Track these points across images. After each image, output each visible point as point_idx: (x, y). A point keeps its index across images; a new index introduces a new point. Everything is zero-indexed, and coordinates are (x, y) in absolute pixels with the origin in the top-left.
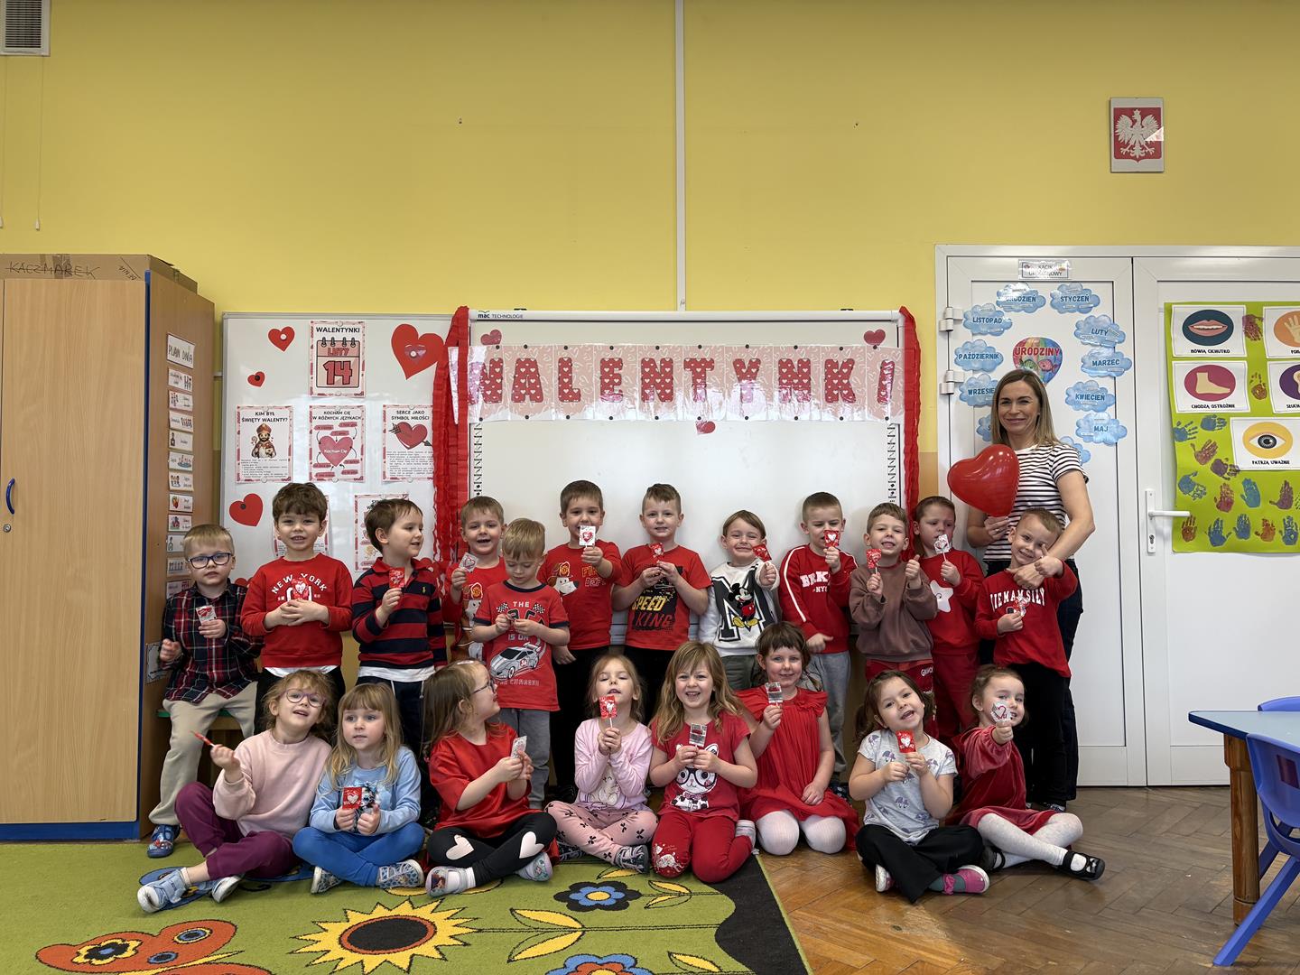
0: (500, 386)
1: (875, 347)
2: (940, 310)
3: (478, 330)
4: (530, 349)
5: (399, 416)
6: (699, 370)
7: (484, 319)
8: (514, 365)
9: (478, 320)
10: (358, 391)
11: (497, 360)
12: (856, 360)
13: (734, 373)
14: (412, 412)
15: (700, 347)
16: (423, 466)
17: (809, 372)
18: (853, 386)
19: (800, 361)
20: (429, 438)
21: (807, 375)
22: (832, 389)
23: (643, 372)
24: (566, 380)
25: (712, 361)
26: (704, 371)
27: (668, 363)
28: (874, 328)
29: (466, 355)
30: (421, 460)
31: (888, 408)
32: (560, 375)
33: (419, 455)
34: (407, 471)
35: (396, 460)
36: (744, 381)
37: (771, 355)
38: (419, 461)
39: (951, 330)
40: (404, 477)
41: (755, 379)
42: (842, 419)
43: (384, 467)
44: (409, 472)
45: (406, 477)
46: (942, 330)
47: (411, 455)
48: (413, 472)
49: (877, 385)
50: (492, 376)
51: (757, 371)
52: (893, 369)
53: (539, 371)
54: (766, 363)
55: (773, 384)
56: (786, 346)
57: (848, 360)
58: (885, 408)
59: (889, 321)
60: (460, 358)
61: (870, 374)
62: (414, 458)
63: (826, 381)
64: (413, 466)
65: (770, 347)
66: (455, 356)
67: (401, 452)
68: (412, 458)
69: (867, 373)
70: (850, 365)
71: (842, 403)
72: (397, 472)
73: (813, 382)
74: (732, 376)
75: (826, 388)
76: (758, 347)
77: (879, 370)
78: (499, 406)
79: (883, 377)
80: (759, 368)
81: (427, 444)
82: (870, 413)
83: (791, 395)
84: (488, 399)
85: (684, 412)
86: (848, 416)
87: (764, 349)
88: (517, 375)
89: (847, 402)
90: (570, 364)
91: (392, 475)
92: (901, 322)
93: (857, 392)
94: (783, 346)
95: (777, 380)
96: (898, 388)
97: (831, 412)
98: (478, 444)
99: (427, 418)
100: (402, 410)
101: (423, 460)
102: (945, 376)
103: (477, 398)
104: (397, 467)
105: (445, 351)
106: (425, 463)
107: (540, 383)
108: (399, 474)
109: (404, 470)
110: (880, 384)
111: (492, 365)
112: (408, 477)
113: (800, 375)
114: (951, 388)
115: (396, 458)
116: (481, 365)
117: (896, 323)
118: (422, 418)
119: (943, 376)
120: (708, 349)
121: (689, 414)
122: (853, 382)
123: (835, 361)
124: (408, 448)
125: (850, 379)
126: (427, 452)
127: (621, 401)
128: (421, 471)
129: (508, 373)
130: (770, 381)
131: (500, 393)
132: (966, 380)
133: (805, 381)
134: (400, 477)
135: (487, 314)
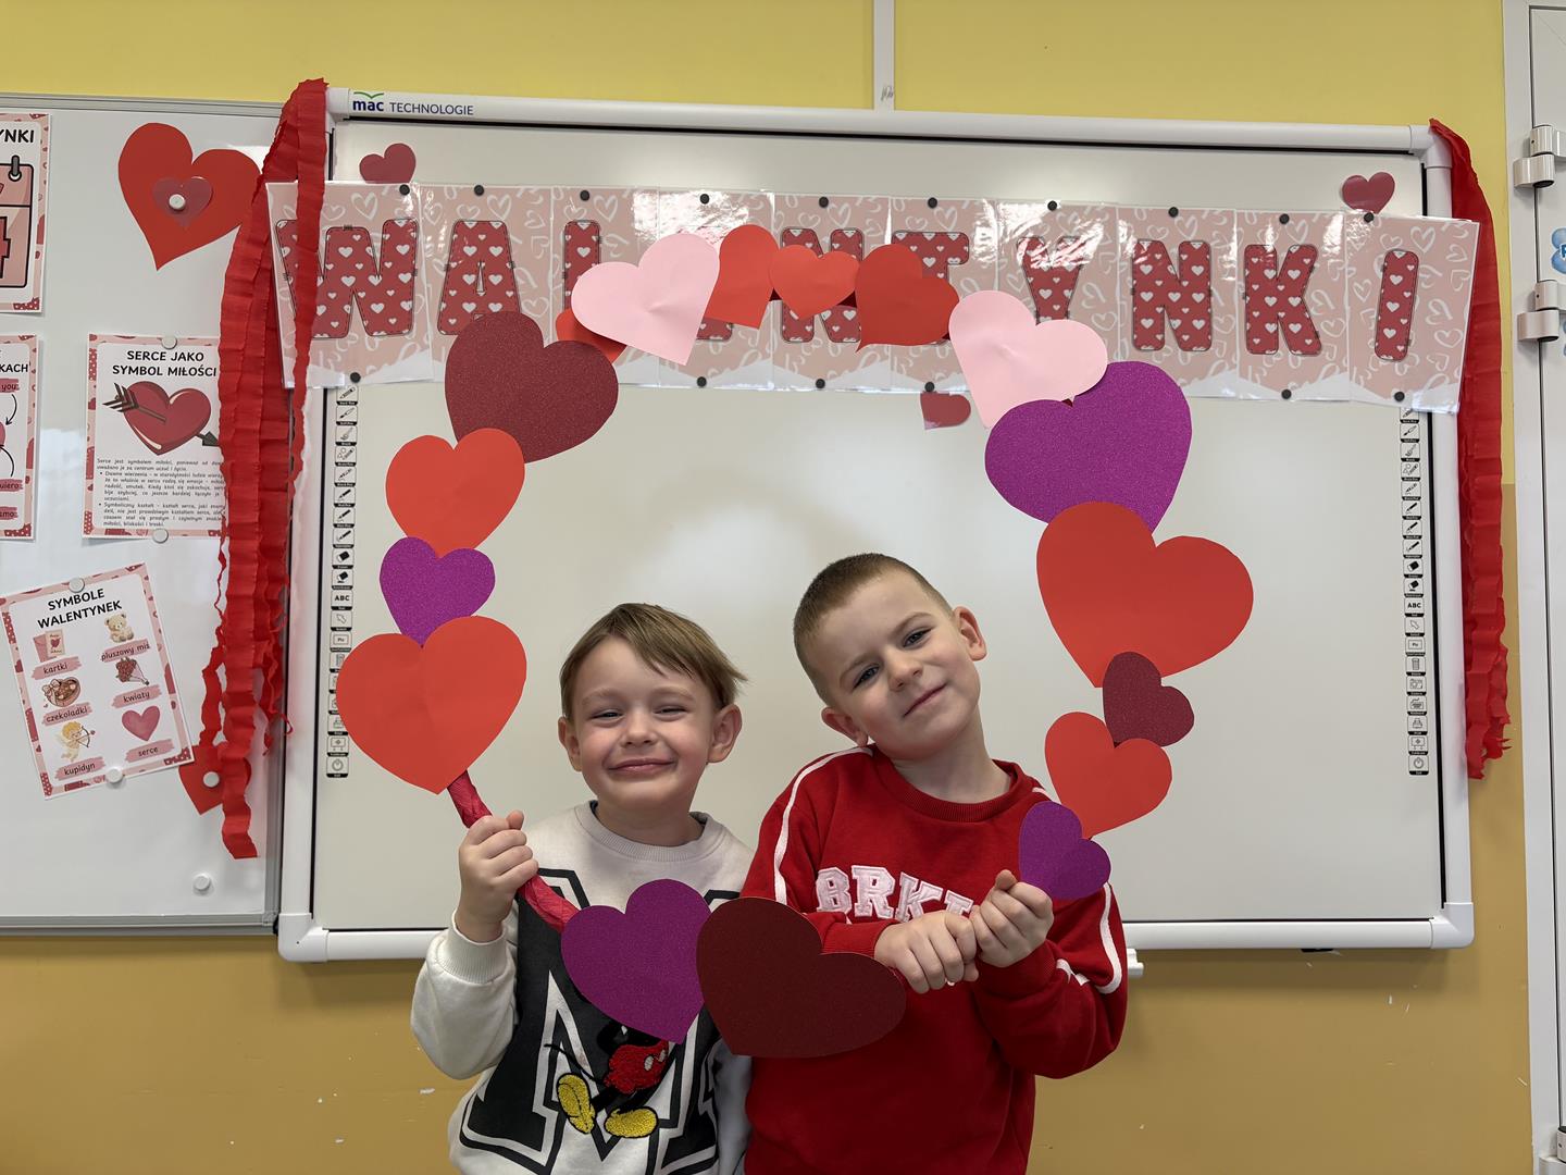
0: (408, 292)
1: (1369, 218)
2: (1518, 133)
3: (352, 150)
4: (491, 197)
5: (134, 364)
6: (930, 262)
7: (367, 115)
8: (447, 236)
9: (353, 118)
10: (25, 296)
11: (402, 224)
12: (1321, 249)
13: (1021, 271)
14: (170, 355)
15: (933, 203)
16: (194, 500)
17: (1207, 275)
18: (1312, 311)
19: (1185, 247)
20: (212, 427)
21: (1203, 284)
22: (1263, 320)
25: (964, 240)
26: (943, 266)
27: (851, 243)
28: (1368, 168)
29: (318, 205)
30: (190, 485)
31: (1402, 371)
32: (568, 266)
33: (184, 472)
34: (154, 512)
35: (124, 484)
36: (1046, 294)
37: (1111, 230)
38: (186, 485)
39: (1549, 183)
40: (144, 527)
41: (1072, 287)
42: (1287, 395)
43: (89, 501)
44: (159, 515)
45: (148, 527)
46: (1524, 182)
47: (165, 472)
48: (170, 515)
49: (1372, 313)
50: (388, 265)
51: (1079, 267)
52: (1415, 272)
53: (513, 253)
54: (1099, 248)
55: (1119, 303)
56: (1151, 208)
57: (1301, 247)
58: (1397, 370)
59: (1405, 153)
60: (298, 211)
61: (1356, 284)
62: (173, 478)
63: (1248, 298)
64: (171, 500)
65: (1110, 210)
66: (285, 207)
67: (139, 462)
68: (164, 478)
69: (1349, 279)
70: (1307, 261)
71: (1286, 357)
72: (124, 516)
73: (1216, 301)
74: (1016, 279)
75: (1249, 318)
76: (1080, 209)
77: (1380, 275)
78: (403, 344)
79: (1388, 292)
80: (1083, 262)
81: (208, 441)
82: (1358, 382)
83: (1162, 332)
84: (374, 325)
85: (892, 369)
86: (1303, 387)
87: (1094, 213)
88: (453, 265)
89: (1299, 352)
90: (594, 238)
91: (110, 523)
92: (1436, 157)
93: (1323, 328)
94: (1143, 208)
95: (1129, 292)
96: (1428, 320)
97: (1261, 377)
98: (346, 444)
99: (209, 372)
100: (143, 349)
101: (196, 485)
102: (1530, 296)
103: (346, 321)
104: (126, 502)
105: (259, 194)
106: (203, 491)
107: (513, 286)
108: (131, 521)
109: (144, 509)
110: (1382, 309)
111: (388, 236)
112: (155, 528)
113: (1185, 283)
114: (1553, 328)
115: (123, 477)
116: (359, 237)
117: (1420, 158)
118: (193, 372)
119: (1526, 296)
120: (953, 209)
121: (904, 376)
122: (1313, 302)
123: (1270, 250)
124: (158, 452)
125: (1306, 297)
126: (210, 463)
127: (727, 336)
128: (192, 512)
129: (428, 259)
130: (1110, 294)
131: (408, 310)
133: (1198, 297)
134: (132, 527)
135: (375, 100)
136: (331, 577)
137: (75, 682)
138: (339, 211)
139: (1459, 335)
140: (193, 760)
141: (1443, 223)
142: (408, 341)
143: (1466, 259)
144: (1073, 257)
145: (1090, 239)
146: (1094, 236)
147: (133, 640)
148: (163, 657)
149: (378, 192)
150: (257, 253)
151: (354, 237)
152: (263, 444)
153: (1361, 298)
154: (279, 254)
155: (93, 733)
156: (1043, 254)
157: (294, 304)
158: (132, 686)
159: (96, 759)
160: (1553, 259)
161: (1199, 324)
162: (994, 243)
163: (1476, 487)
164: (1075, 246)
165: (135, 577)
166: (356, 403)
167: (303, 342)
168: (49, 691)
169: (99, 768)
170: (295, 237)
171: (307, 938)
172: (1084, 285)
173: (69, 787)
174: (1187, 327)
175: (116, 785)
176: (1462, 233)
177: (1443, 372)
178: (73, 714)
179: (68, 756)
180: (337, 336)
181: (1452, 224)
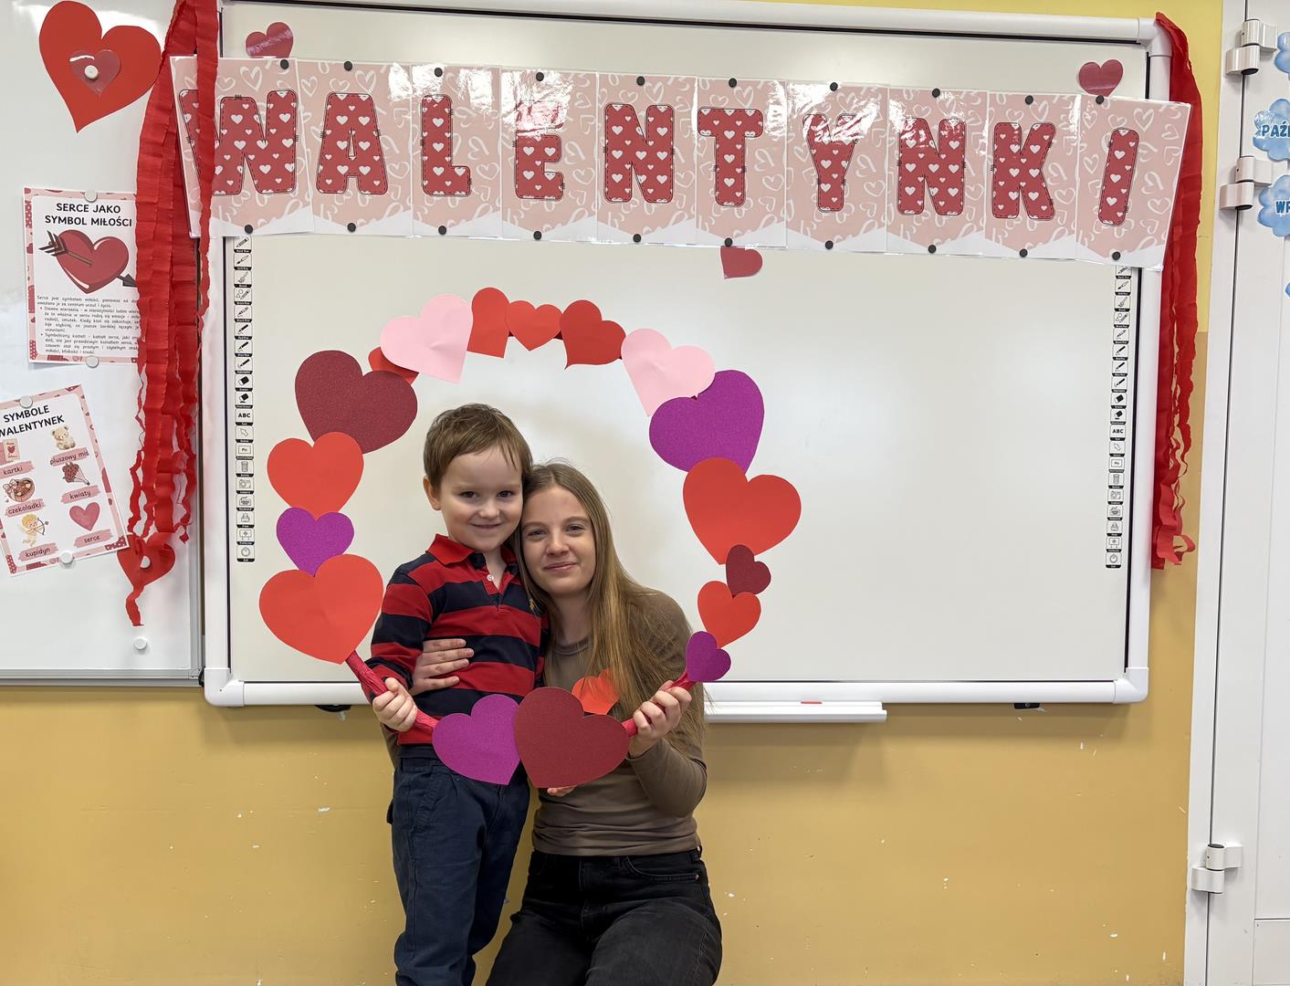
0: (290, 155)
1: (1100, 101)
2: (1231, 26)
3: (240, 23)
4: (359, 72)
5: (63, 214)
6: (730, 134)
8: (322, 107)
11: (283, 95)
12: (1059, 126)
13: (806, 144)
14: (92, 207)
15: (733, 83)
16: (118, 332)
17: (962, 149)
18: (1048, 181)
19: (945, 124)
20: (130, 270)
21: (958, 157)
22: (1007, 189)
23: (608, 133)
24: (438, 147)
25: (759, 116)
26: (740, 138)
27: (663, 117)
28: (1101, 55)
29: (213, 77)
30: (115, 319)
31: (1119, 234)
32: (425, 134)
33: (109, 309)
34: (85, 342)
35: (60, 318)
36: (826, 164)
37: (884, 111)
38: (111, 319)
39: (1255, 71)
40: (79, 355)
41: (848, 159)
42: (1023, 253)
43: (33, 331)
45: (83, 355)
46: (1233, 70)
47: (91, 308)
48: (99, 344)
49: (1099, 183)
50: (273, 131)
51: (854, 142)
52: (1135, 148)
53: (379, 123)
54: (873, 125)
55: (887, 173)
56: (917, 89)
57: (1042, 125)
59: (1133, 42)
60: (198, 82)
61: (1086, 158)
62: (100, 314)
63: (995, 170)
64: (98, 331)
65: (883, 91)
66: (186, 78)
67: (71, 299)
68: (94, 313)
69: (1081, 154)
70: (1046, 137)
71: (1025, 221)
72: (62, 344)
73: (969, 172)
74: (802, 151)
75: (995, 187)
76: (857, 90)
77: (1107, 150)
78: (289, 201)
79: (1113, 165)
80: (859, 138)
81: (127, 282)
82: (1083, 243)
83: (923, 198)
84: (263, 184)
85: (697, 226)
86: (1037, 247)
87: (869, 93)
88: (328, 132)
89: (1035, 217)
90: (447, 110)
91: (51, 351)
92: (1159, 47)
93: (1057, 197)
94: (911, 89)
95: (896, 163)
96: (1143, 190)
97: (1003, 238)
98: (243, 286)
99: (126, 223)
100: (69, 201)
101: (119, 319)
102: (1231, 174)
103: (239, 179)
104: (62, 333)
105: (166, 69)
106: (126, 325)
107: (380, 152)
108: (67, 349)
109: (76, 339)
110: (1107, 180)
111: (272, 106)
112: (87, 355)
113: (943, 156)
114: (1248, 195)
115: (59, 312)
116: (248, 106)
117: (1146, 47)
118: (112, 222)
119: (1229, 171)
120: (750, 88)
121: (707, 232)
122: (1049, 173)
123: (1016, 128)
124: (87, 291)
125: (1044, 169)
126: (130, 301)
127: (559, 196)
128: (117, 342)
129: (307, 126)
130: (880, 167)
131: (291, 171)
132: (1276, 180)
133: (954, 168)
134: (69, 354)
136: (235, 398)
137: (29, 482)
138: (230, 82)
139: (1167, 203)
140: (128, 546)
141: (1161, 106)
142: (292, 198)
143: (1177, 137)
144: (850, 132)
145: (865, 116)
146: (870, 112)
147: (75, 448)
148: (100, 462)
149: (262, 66)
150: (166, 119)
151: (244, 105)
152: (174, 286)
153: (1090, 170)
154: (183, 120)
155: (47, 523)
156: (825, 129)
157: (196, 164)
158: (76, 486)
159: (50, 544)
160: (1254, 138)
161: (953, 192)
162: (783, 120)
164: (852, 122)
165: (74, 396)
166: (250, 251)
167: (206, 197)
168: (9, 488)
169: (54, 552)
170: (196, 106)
171: (223, 689)
172: (857, 157)
173: (31, 567)
174: (943, 194)
175: (68, 565)
176: (1176, 114)
177: (1153, 235)
178: (30, 508)
179: (28, 541)
180: (232, 193)
181: (1168, 106)
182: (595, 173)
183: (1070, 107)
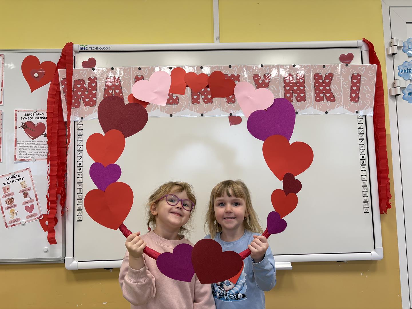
0: (95, 95)
1: (347, 65)
2: (387, 40)
3: (81, 59)
4: (116, 70)
5: (26, 117)
7: (84, 51)
8: (104, 81)
9: (80, 52)
11: (93, 78)
12: (334, 74)
13: (254, 83)
14: (35, 114)
15: (230, 66)
16: (42, 151)
17: (304, 82)
18: (332, 90)
20: (46, 132)
21: (303, 84)
22: (320, 93)
25: (239, 76)
28: (346, 52)
29: (72, 74)
30: (41, 147)
31: (357, 105)
33: (39, 144)
35: (24, 148)
37: (278, 72)
39: (396, 53)
41: (268, 87)
42: (326, 113)
43: (15, 152)
44: (33, 155)
45: (31, 158)
46: (389, 53)
47: (34, 144)
48: (36, 155)
49: (349, 90)
50: (90, 89)
51: (269, 82)
52: (360, 79)
53: (122, 84)
54: (275, 76)
55: (280, 90)
57: (329, 73)
58: (356, 105)
59: (356, 47)
60: (67, 76)
61: (344, 83)
62: (36, 146)
64: (36, 151)
65: (277, 66)
66: (63, 75)
67: (28, 142)
69: (342, 81)
70: (331, 77)
71: (326, 103)
72: (25, 155)
73: (306, 88)
75: (315, 93)
76: (269, 66)
77: (351, 80)
79: (353, 84)
80: (270, 80)
81: (45, 136)
82: (346, 109)
83: (292, 97)
84: (87, 104)
85: (221, 110)
86: (331, 111)
87: (273, 67)
88: (106, 88)
89: (329, 101)
91: (21, 158)
92: (364, 48)
93: (336, 96)
94: (286, 65)
95: (283, 87)
96: (364, 91)
97: (319, 108)
98: (80, 135)
99: (45, 118)
100: (28, 113)
101: (43, 147)
102: (392, 84)
103: (79, 103)
104: (24, 152)
105: (57, 72)
106: (44, 149)
107: (122, 93)
108: (26, 157)
109: (29, 154)
110: (351, 89)
111: (89, 81)
112: (32, 158)
113: (298, 84)
114: (399, 91)
115: (24, 146)
116: (82, 82)
117: (360, 49)
118: (41, 118)
119: (391, 84)
120: (236, 68)
121: (224, 112)
122: (332, 88)
123: (320, 75)
124: (33, 139)
125: (331, 87)
126: (46, 141)
127: (177, 103)
128: (41, 154)
129: (100, 87)
130: (278, 88)
131: (95, 100)
132: (407, 86)
133: (302, 88)
134: (26, 158)
135: (85, 47)
136: (77, 169)
137: (13, 199)
138: (77, 75)
139: (373, 95)
141: (367, 66)
142: (95, 108)
143: (374, 74)
145: (272, 74)
146: (274, 72)
147: (27, 187)
148: (35, 191)
149: (87, 70)
151: (81, 82)
152: (59, 136)
153: (346, 86)
154: (62, 87)
157: (66, 100)
158: (27, 199)
159: (18, 218)
160: (398, 74)
161: (302, 95)
162: (246, 76)
163: (379, 136)
164: (268, 76)
165: (27, 171)
166: (82, 124)
167: (69, 110)
168: (6, 201)
169: (19, 221)
170: (66, 83)
171: (73, 264)
172: (271, 86)
173: (12, 226)
174: (299, 96)
175: (24, 225)
176: (372, 68)
177: (369, 105)
178: (12, 207)
179: (12, 218)
180: (77, 108)
181: (370, 66)
182: (188, 96)
183: (338, 68)
